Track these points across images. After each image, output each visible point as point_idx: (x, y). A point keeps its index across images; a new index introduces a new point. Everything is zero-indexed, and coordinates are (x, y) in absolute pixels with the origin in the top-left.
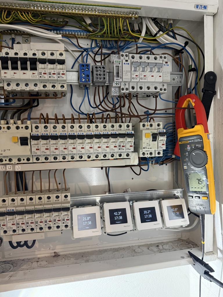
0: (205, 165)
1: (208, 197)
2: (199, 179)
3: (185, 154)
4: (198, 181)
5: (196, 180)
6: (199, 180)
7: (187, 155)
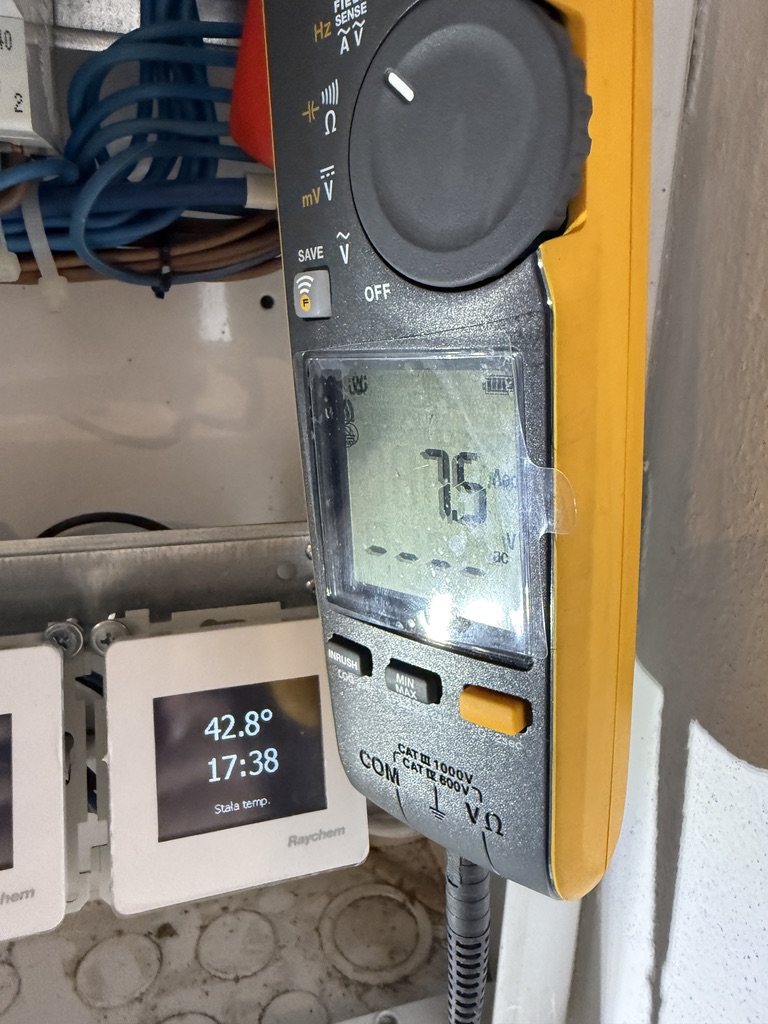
0: (531, 250)
1: (538, 712)
2: (453, 453)
3: (311, 111)
4: (445, 473)
5: (420, 459)
6: (452, 468)
7: (330, 125)
